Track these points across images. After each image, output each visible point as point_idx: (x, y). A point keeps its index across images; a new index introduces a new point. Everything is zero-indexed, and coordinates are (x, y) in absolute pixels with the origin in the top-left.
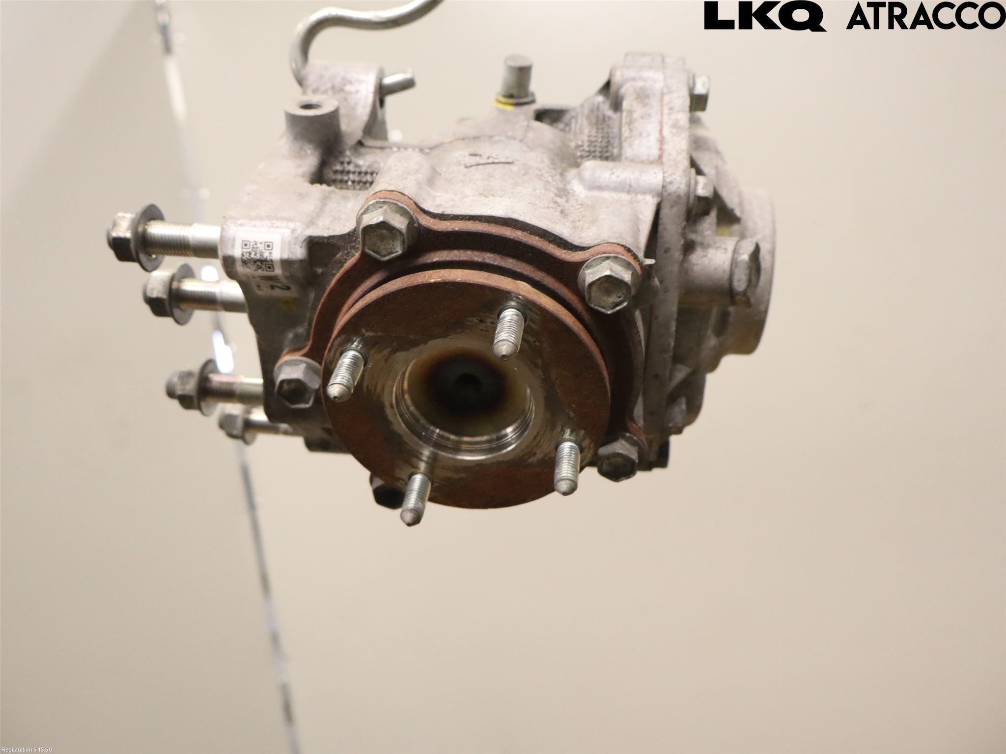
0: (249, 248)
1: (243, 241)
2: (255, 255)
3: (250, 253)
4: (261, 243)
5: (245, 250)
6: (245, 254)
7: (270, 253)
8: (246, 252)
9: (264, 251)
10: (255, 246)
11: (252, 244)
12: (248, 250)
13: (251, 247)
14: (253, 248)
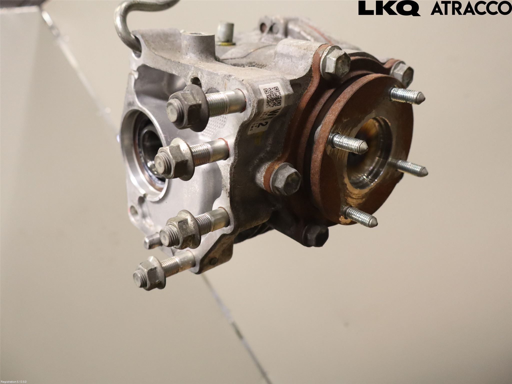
0: (269, 93)
1: (264, 89)
2: (273, 96)
3: (271, 96)
4: (273, 89)
5: (267, 94)
6: (268, 96)
7: (279, 93)
8: (268, 95)
9: (276, 93)
10: (271, 91)
11: (269, 90)
12: (269, 94)
13: (269, 92)
14: (270, 92)
